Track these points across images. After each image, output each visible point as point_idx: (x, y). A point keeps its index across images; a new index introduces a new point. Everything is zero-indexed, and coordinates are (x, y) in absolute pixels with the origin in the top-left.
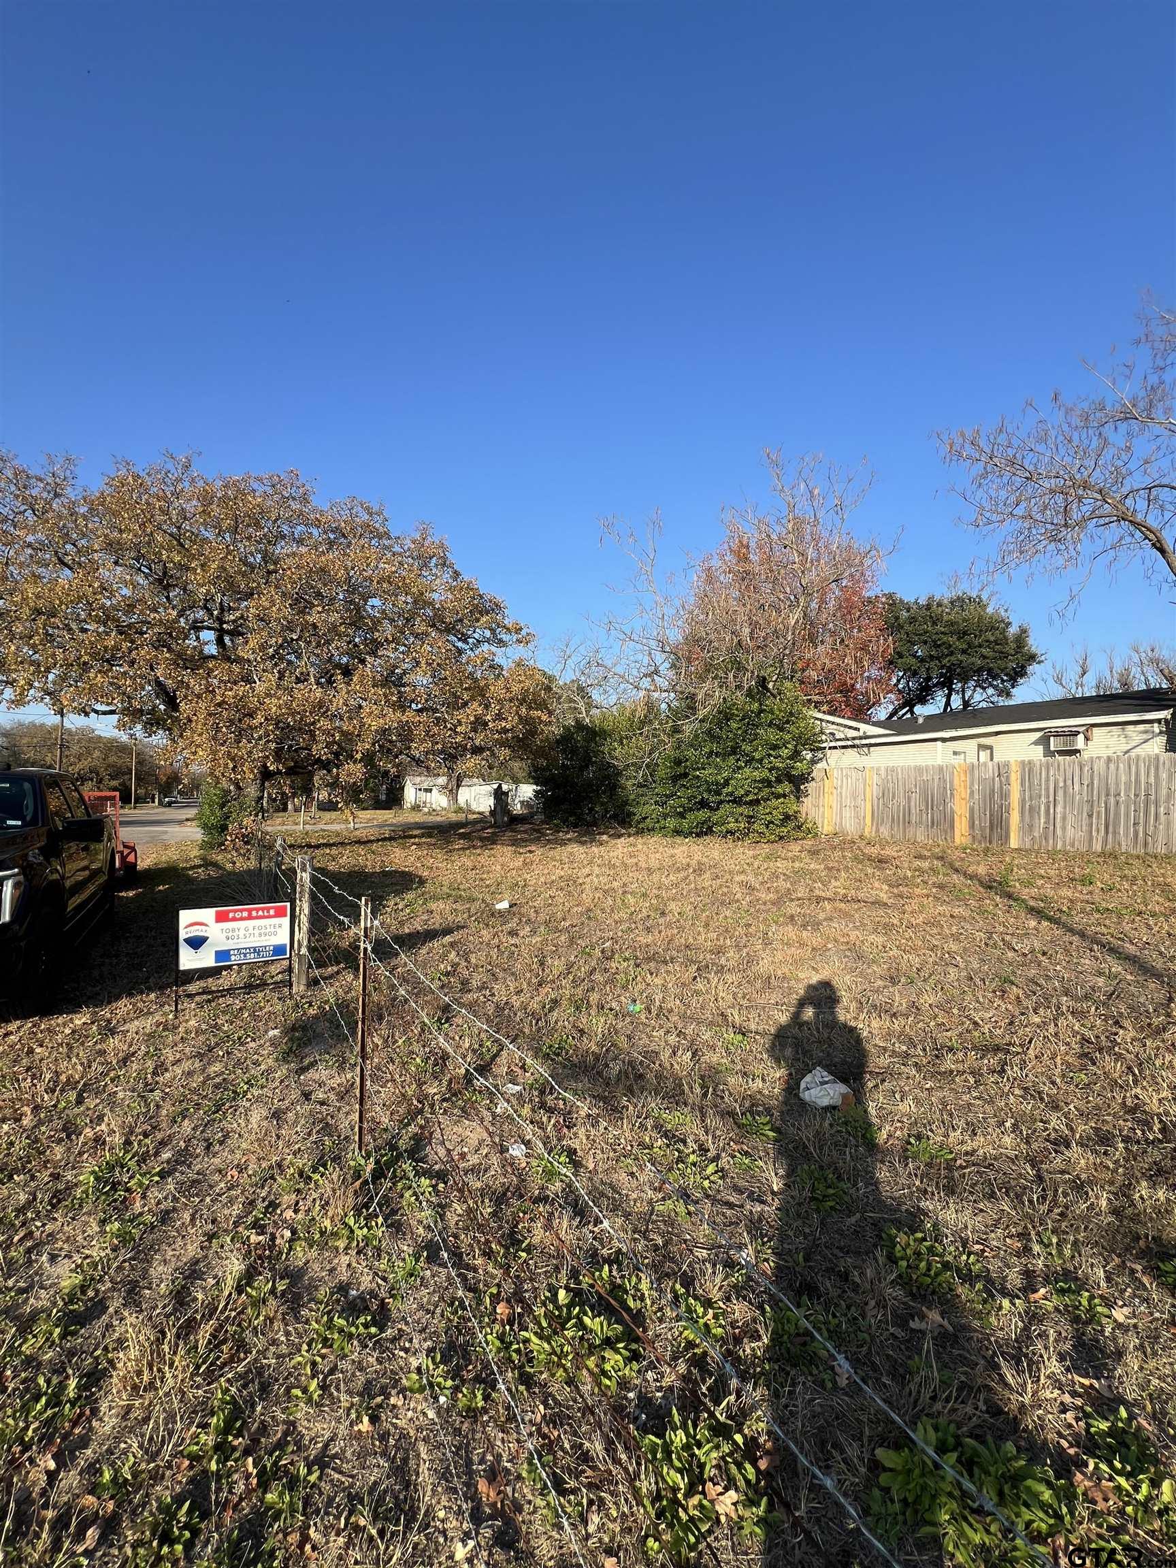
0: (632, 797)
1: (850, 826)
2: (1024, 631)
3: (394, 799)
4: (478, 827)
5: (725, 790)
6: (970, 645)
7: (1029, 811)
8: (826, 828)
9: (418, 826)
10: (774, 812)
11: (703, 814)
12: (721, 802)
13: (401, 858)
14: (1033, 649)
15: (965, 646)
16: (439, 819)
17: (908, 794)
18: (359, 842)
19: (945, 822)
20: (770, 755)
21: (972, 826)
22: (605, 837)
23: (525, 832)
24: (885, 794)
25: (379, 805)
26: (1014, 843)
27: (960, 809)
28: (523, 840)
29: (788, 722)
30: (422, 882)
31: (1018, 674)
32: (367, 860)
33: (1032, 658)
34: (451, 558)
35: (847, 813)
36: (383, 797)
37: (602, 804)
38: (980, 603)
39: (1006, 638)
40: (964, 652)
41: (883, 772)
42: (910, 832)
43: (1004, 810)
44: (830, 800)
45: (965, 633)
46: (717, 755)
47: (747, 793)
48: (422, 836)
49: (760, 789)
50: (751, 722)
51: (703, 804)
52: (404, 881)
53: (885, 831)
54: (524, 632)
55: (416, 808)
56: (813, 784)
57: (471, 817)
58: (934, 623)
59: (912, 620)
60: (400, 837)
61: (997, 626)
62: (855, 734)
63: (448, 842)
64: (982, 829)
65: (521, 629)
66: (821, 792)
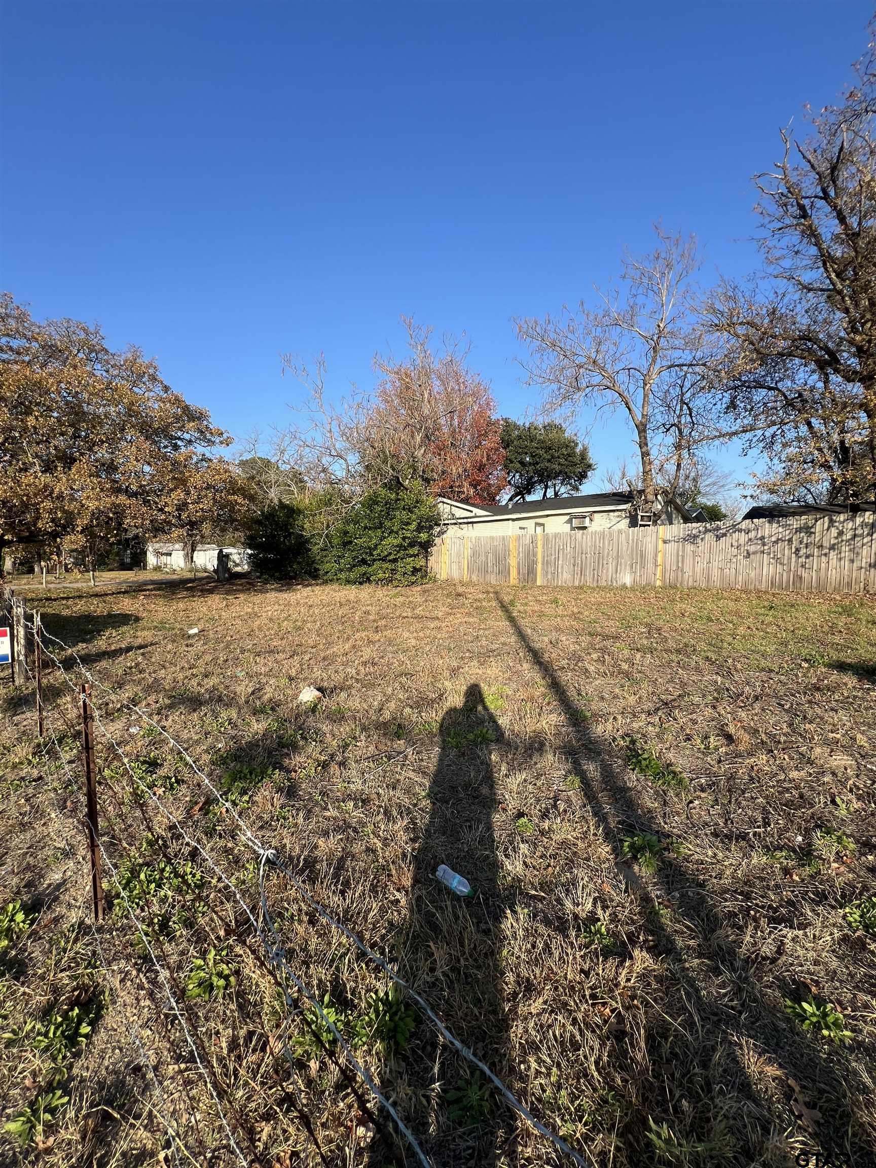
0: (318, 558)
1: (456, 575)
2: (585, 449)
3: (138, 561)
4: (204, 582)
5: (375, 553)
6: (553, 457)
7: (546, 563)
8: (443, 576)
9: (153, 582)
10: (408, 567)
11: (363, 569)
12: (374, 560)
13: (126, 605)
14: (591, 462)
15: (549, 457)
16: (175, 577)
17: (487, 553)
18: (96, 595)
19: (504, 572)
20: (403, 529)
21: (519, 573)
22: (299, 587)
23: (241, 585)
24: (475, 554)
25: (124, 567)
26: (539, 583)
27: (513, 562)
28: (235, 590)
29: (415, 507)
30: (137, 619)
31: (582, 476)
32: (97, 608)
33: (589, 466)
34: (160, 376)
35: (454, 567)
36: (128, 560)
37: (299, 563)
38: (560, 428)
39: (574, 453)
40: (549, 461)
41: (473, 540)
42: (488, 577)
43: (535, 562)
44: (445, 558)
45: (550, 448)
46: (370, 528)
47: (390, 554)
48: (154, 589)
49: (398, 552)
50: (390, 507)
51: (364, 562)
52: (124, 619)
53: (474, 578)
54: (225, 436)
55: (157, 568)
56: (435, 548)
57: (200, 575)
58: (532, 441)
59: (520, 437)
60: (134, 591)
61: (569, 445)
62: (468, 514)
63: (173, 594)
64: (524, 574)
65: (222, 434)
66: (440, 551)
